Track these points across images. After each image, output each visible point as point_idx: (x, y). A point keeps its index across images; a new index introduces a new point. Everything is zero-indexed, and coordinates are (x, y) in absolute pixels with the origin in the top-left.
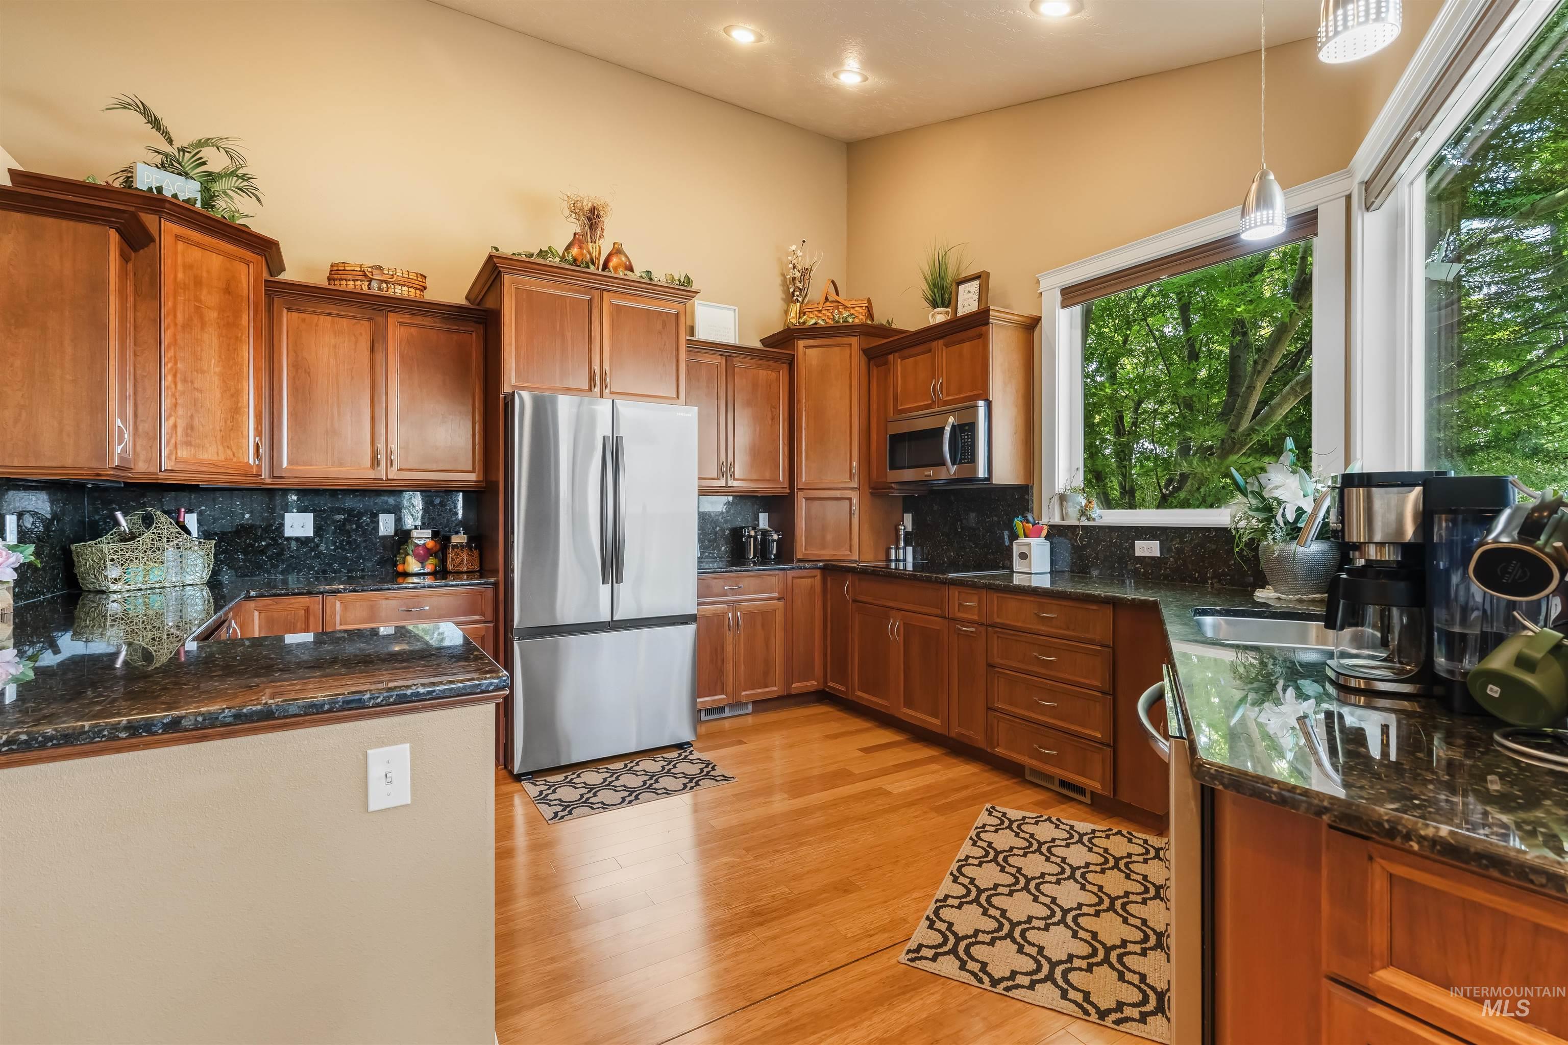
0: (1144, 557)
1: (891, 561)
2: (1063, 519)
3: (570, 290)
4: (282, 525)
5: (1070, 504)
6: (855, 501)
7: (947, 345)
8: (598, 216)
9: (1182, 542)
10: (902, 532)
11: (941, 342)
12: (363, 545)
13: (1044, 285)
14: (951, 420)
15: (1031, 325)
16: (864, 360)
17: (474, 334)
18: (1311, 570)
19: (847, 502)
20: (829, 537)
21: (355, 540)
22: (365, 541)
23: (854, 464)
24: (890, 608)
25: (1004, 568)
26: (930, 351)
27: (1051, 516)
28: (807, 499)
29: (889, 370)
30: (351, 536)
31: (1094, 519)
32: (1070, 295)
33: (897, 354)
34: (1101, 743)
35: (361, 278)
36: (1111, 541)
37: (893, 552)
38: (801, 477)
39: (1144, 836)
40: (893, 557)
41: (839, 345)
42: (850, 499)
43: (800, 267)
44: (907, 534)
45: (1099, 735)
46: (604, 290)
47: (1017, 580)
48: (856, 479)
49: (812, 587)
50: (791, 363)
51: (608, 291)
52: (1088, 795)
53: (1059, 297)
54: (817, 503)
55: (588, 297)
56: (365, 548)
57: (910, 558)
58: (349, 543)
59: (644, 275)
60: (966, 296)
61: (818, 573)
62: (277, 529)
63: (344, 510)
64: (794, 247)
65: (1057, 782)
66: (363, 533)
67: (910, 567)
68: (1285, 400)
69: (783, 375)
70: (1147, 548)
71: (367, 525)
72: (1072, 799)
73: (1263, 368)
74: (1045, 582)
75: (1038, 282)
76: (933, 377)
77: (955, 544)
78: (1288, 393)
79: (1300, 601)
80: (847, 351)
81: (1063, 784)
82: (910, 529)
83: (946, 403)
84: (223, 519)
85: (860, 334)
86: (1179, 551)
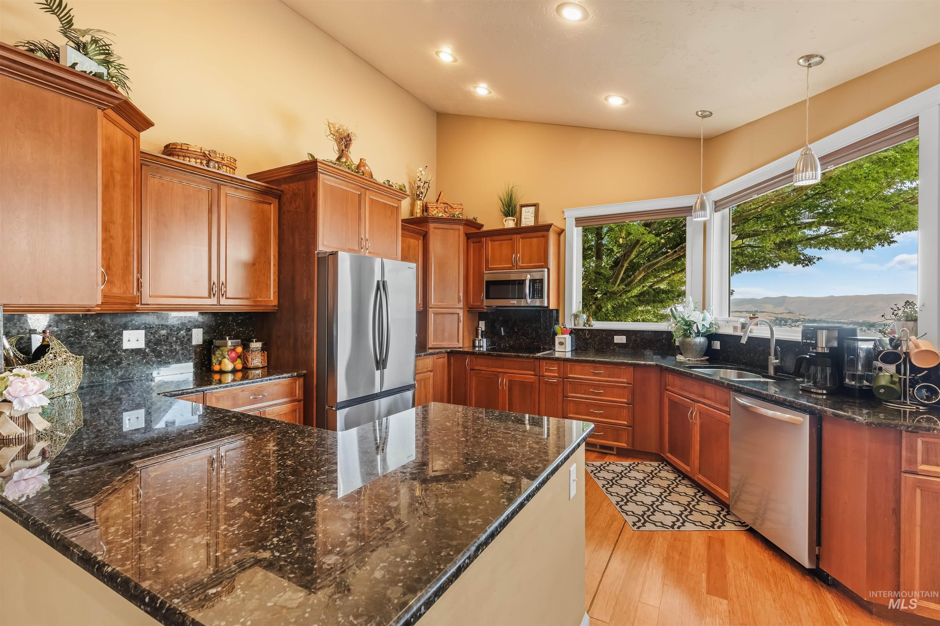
0: (618, 343)
1: (476, 347)
2: (575, 325)
3: (347, 186)
4: (121, 340)
5: (580, 319)
6: (461, 315)
7: (522, 238)
8: (350, 140)
9: (636, 337)
10: (480, 331)
11: (519, 236)
12: (181, 352)
13: (566, 215)
14: (529, 277)
15: (561, 232)
16: (465, 238)
17: (272, 205)
18: (702, 348)
19: (457, 315)
20: (446, 335)
21: (176, 349)
22: (182, 349)
23: (461, 295)
24: (499, 372)
25: (549, 349)
26: (511, 239)
27: (570, 325)
28: (435, 314)
29: (483, 246)
30: (172, 346)
31: (592, 326)
32: (579, 221)
33: (488, 238)
34: (627, 426)
35: (201, 157)
36: (602, 336)
37: (477, 342)
38: (431, 302)
39: (650, 463)
40: (477, 345)
41: (452, 229)
42: (458, 314)
43: (423, 180)
44: (482, 332)
45: (626, 423)
46: (367, 189)
47: (557, 355)
48: (462, 303)
49: (444, 363)
50: (425, 237)
51: (368, 190)
52: (615, 450)
53: (574, 222)
54: (440, 316)
55: (359, 193)
56: (182, 354)
57: (485, 345)
58: (171, 351)
59: (386, 182)
60: (527, 214)
61: (446, 355)
62: (116, 344)
63: (167, 326)
64: (421, 169)
65: (598, 447)
66: (181, 344)
67: (485, 350)
68: (640, 273)
69: (421, 242)
70: (620, 339)
71: (184, 337)
72: (607, 454)
73: (628, 258)
74: (569, 355)
75: (563, 212)
76: (513, 253)
77: (514, 338)
78: (642, 271)
79: (697, 361)
80: (457, 232)
81: (602, 447)
82: (483, 329)
83: (522, 268)
84: (72, 337)
85: (465, 224)
86: (635, 340)
